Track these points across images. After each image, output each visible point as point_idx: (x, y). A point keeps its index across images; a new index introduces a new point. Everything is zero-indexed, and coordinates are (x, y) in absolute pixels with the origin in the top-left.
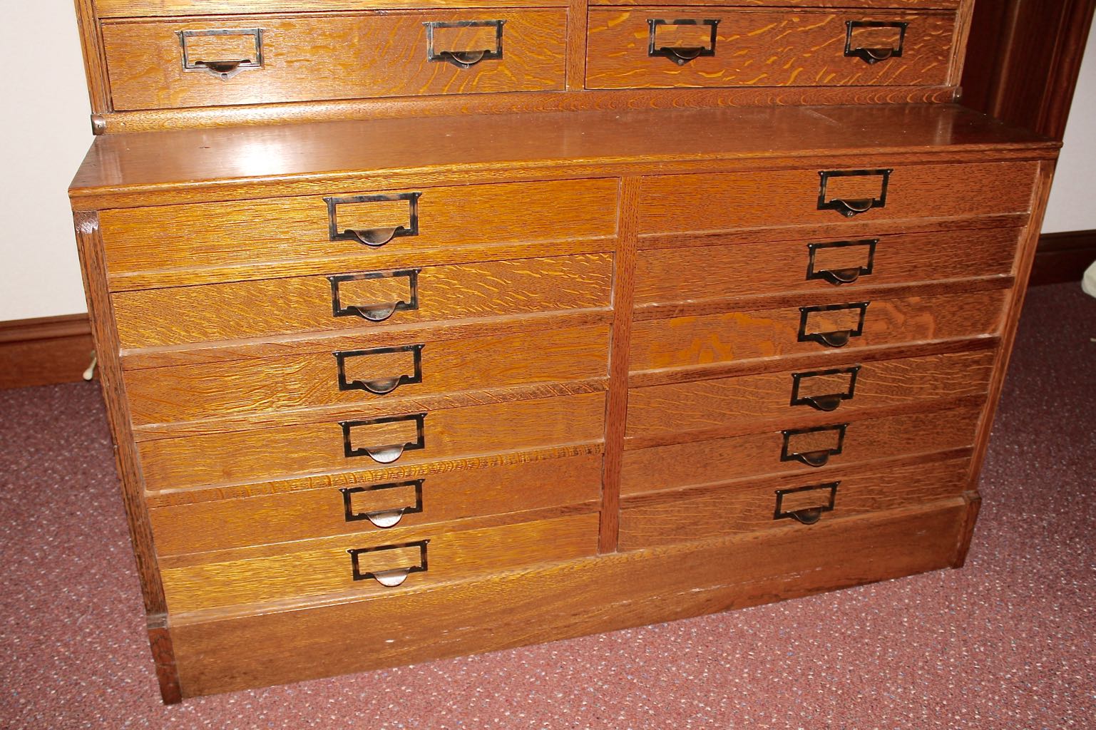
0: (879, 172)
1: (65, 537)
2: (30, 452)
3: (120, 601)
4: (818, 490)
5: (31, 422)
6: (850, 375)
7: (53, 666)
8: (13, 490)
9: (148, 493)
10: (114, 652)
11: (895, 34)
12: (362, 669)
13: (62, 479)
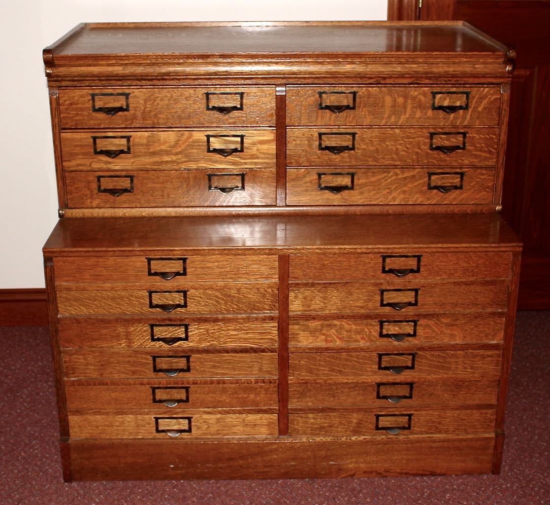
0: (414, 256)
1: (32, 404)
2: (22, 361)
3: (54, 437)
4: (400, 417)
5: (25, 345)
6: (411, 357)
7: (18, 460)
8: (11, 379)
9: (65, 379)
10: (47, 458)
11: (457, 178)
12: (157, 479)
13: (36, 376)
